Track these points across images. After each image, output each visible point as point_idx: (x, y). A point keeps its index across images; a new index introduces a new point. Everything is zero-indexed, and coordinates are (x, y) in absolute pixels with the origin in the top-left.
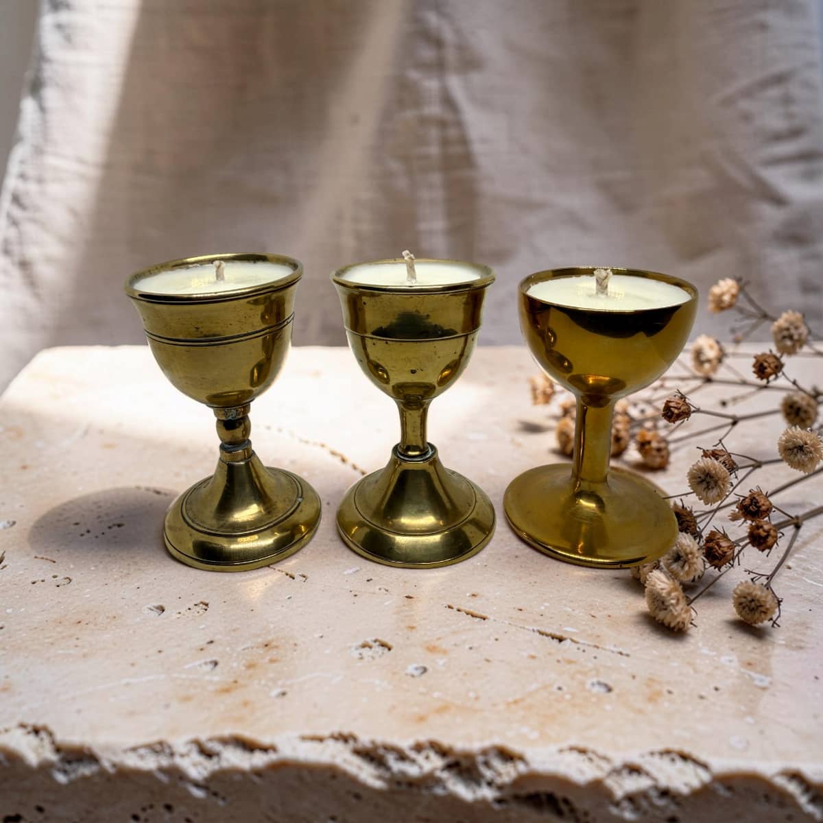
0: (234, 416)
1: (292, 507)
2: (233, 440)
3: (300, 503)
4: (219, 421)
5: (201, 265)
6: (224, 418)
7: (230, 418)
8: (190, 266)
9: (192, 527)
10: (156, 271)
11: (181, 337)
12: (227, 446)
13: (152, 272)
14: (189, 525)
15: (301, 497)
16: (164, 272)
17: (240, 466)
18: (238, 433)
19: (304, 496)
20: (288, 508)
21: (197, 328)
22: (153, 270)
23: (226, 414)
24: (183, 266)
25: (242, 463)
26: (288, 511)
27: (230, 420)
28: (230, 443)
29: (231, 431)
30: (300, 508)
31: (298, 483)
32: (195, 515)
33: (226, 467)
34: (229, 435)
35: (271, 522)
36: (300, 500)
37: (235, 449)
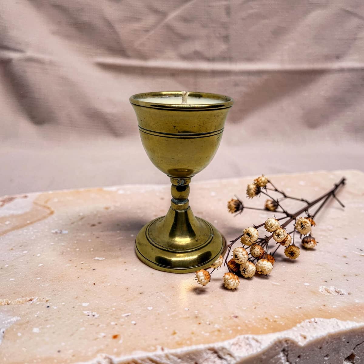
0: (182, 184)
1: (209, 239)
2: (180, 198)
3: (213, 237)
4: (173, 186)
5: (169, 96)
6: (177, 185)
7: (180, 185)
8: (164, 96)
9: (153, 245)
10: (145, 96)
11: (163, 132)
12: (176, 201)
13: (143, 96)
14: (151, 243)
15: (213, 234)
16: (149, 98)
17: (182, 213)
18: (183, 193)
19: (214, 233)
20: (207, 240)
21: (175, 127)
22: (144, 96)
23: (178, 182)
24: (159, 96)
25: (183, 211)
26: (206, 242)
27: (180, 186)
28: (178, 199)
29: (180, 192)
30: (213, 240)
31: (210, 226)
32: (154, 238)
33: (174, 212)
34: (178, 194)
35: (198, 247)
36: (212, 235)
37: (180, 203)
